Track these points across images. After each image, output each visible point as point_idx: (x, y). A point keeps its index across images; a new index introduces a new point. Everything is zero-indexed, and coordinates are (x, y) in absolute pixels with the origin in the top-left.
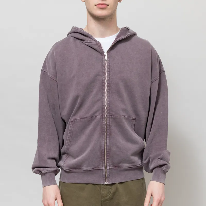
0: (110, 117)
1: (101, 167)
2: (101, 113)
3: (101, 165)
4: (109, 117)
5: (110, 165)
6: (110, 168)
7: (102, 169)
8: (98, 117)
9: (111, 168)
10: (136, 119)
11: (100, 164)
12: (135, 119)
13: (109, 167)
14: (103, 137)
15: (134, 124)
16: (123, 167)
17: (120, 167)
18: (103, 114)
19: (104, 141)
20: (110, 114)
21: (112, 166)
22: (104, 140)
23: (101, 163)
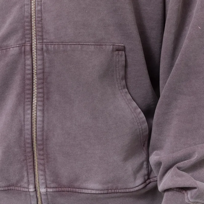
0: (45, 48)
1: (26, 185)
2: (21, 40)
3: (25, 180)
4: (42, 49)
5: (48, 182)
6: (49, 190)
7: (27, 190)
8: (14, 51)
9: (51, 190)
10: (127, 49)
11: (23, 177)
12: (124, 49)
13: (47, 187)
14: (26, 103)
15: (124, 62)
16: (84, 191)
17: (77, 190)
18: (26, 41)
19: (29, 116)
20: (45, 41)
21: (52, 185)
22: (29, 112)
23: (25, 174)
